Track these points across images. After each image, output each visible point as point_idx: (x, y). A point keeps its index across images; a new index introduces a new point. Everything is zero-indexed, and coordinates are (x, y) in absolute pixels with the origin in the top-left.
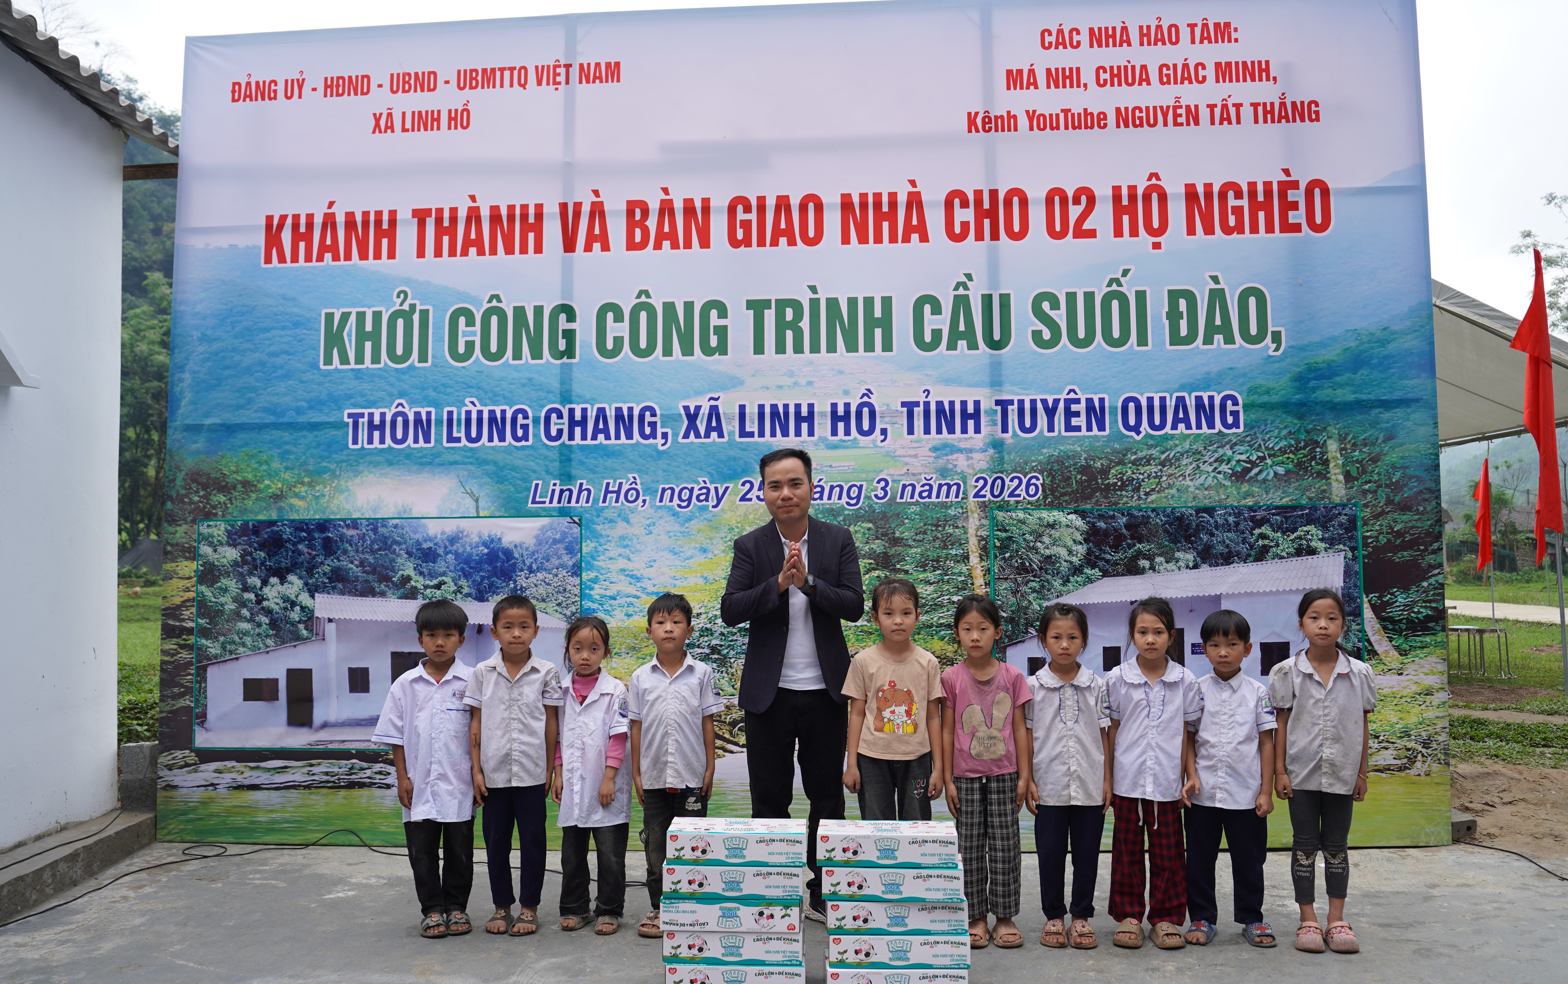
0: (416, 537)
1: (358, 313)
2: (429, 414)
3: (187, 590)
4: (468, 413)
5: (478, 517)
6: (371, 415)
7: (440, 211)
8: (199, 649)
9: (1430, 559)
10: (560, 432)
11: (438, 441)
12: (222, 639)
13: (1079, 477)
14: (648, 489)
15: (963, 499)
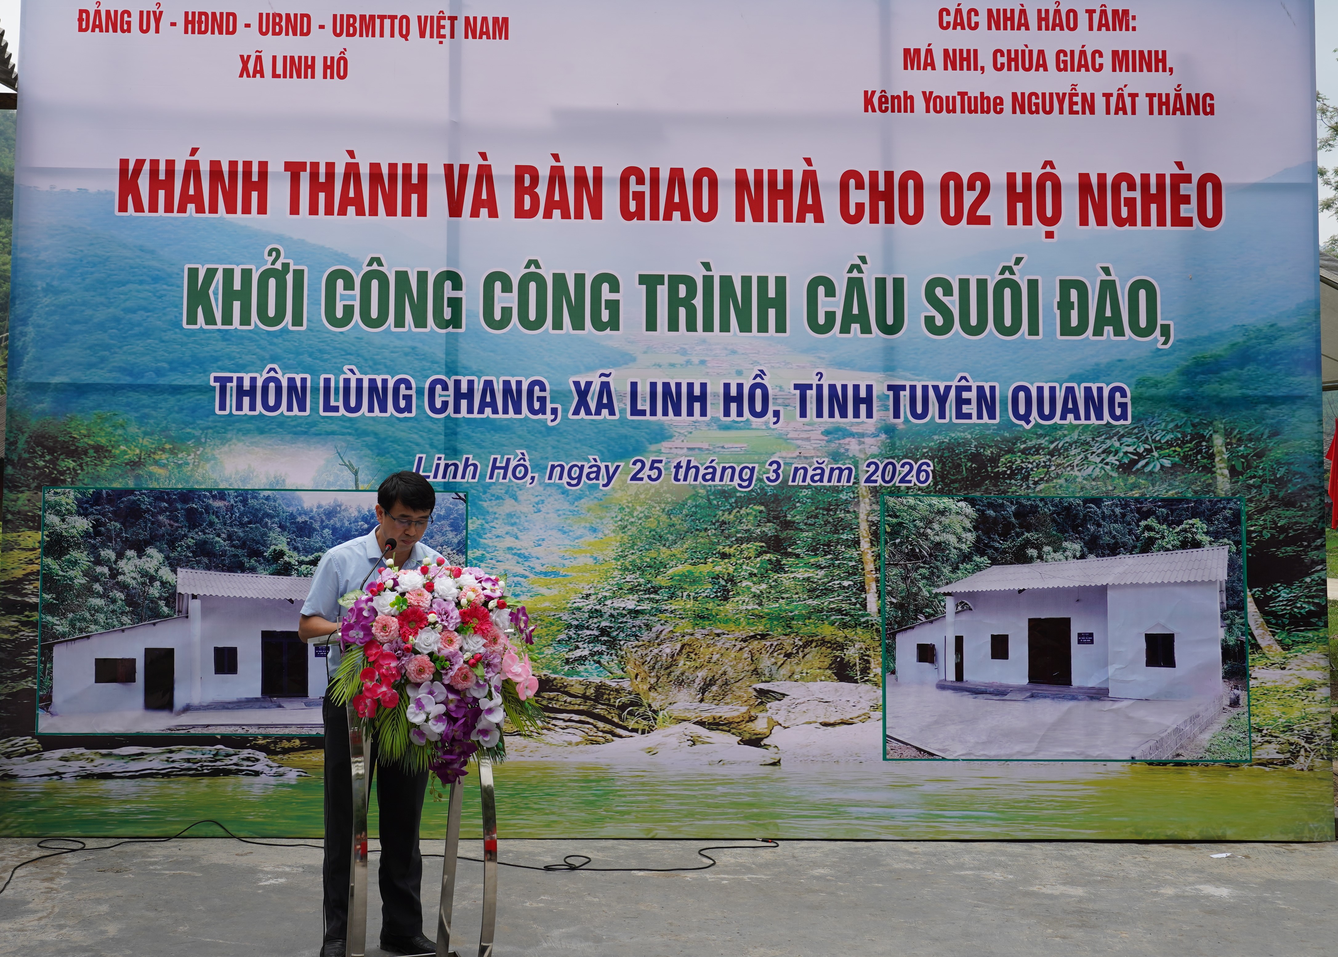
0: (290, 509)
1: (224, 269)
2: (304, 380)
3: (31, 562)
4: (347, 381)
5: (357, 490)
6: (240, 380)
7: (315, 166)
8: (44, 626)
9: (1314, 555)
10: (445, 404)
11: (314, 409)
12: (70, 615)
13: (969, 464)
14: (537, 465)
15: (854, 483)
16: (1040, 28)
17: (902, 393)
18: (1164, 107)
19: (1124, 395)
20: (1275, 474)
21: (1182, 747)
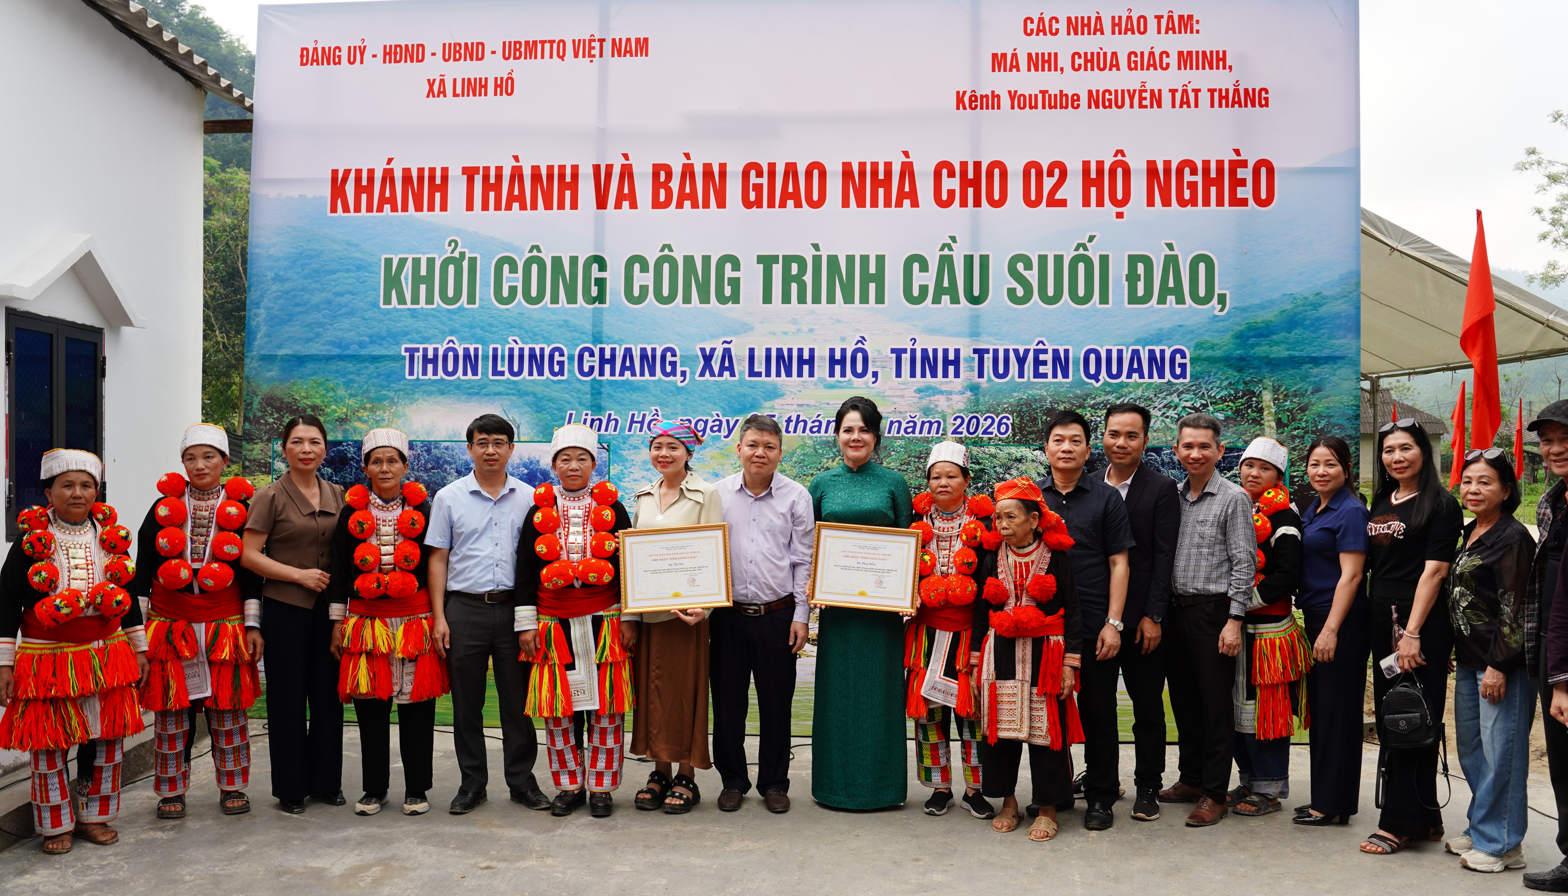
1: (413, 259)
2: (476, 350)
4: (511, 350)
6: (425, 350)
10: (592, 368)
11: (485, 374)
15: (942, 435)
16: (1113, 33)
17: (986, 356)
18: (1224, 101)
19: (1183, 356)
20: (1316, 426)
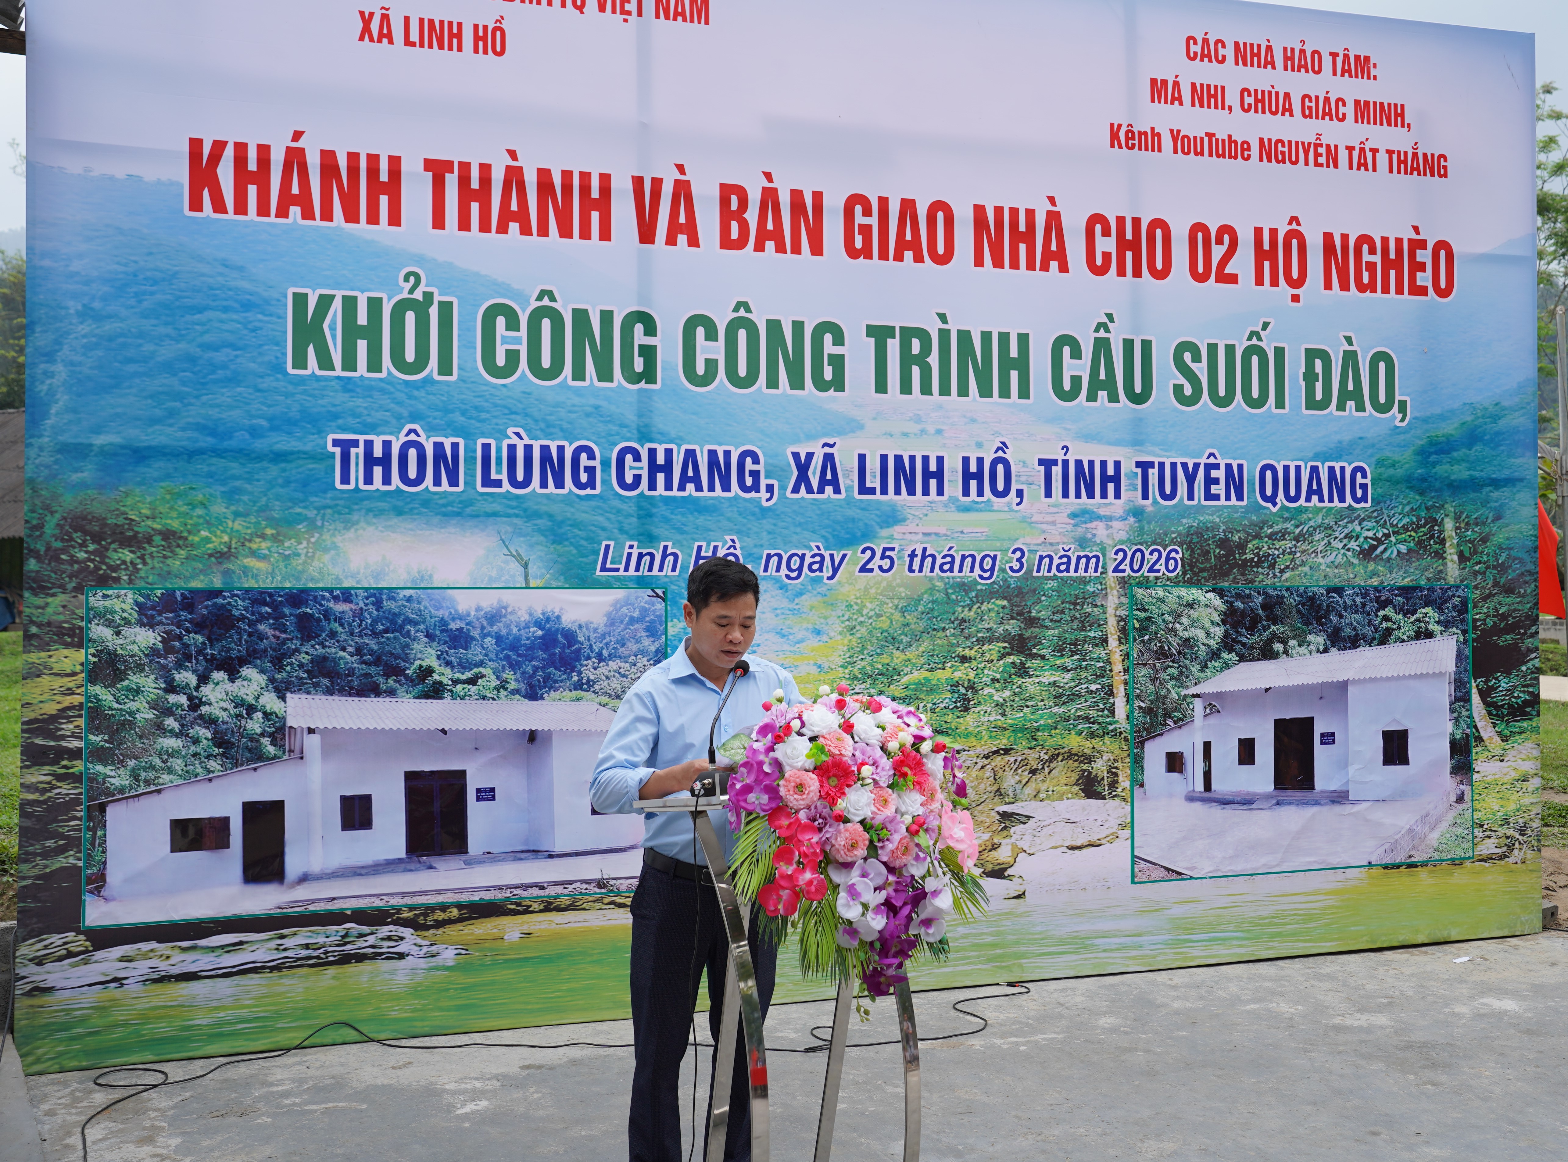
0: (440, 613)
1: (343, 297)
2: (455, 446)
3: (70, 692)
4: (512, 448)
5: (528, 587)
6: (369, 444)
7: (465, 166)
8: (91, 780)
10: (637, 478)
12: (132, 763)
13: (1217, 551)
14: (750, 555)
15: (1102, 573)
16: (1286, 69)
17: (1151, 471)
18: (1402, 166)
19: (1364, 475)
21: (1414, 848)
